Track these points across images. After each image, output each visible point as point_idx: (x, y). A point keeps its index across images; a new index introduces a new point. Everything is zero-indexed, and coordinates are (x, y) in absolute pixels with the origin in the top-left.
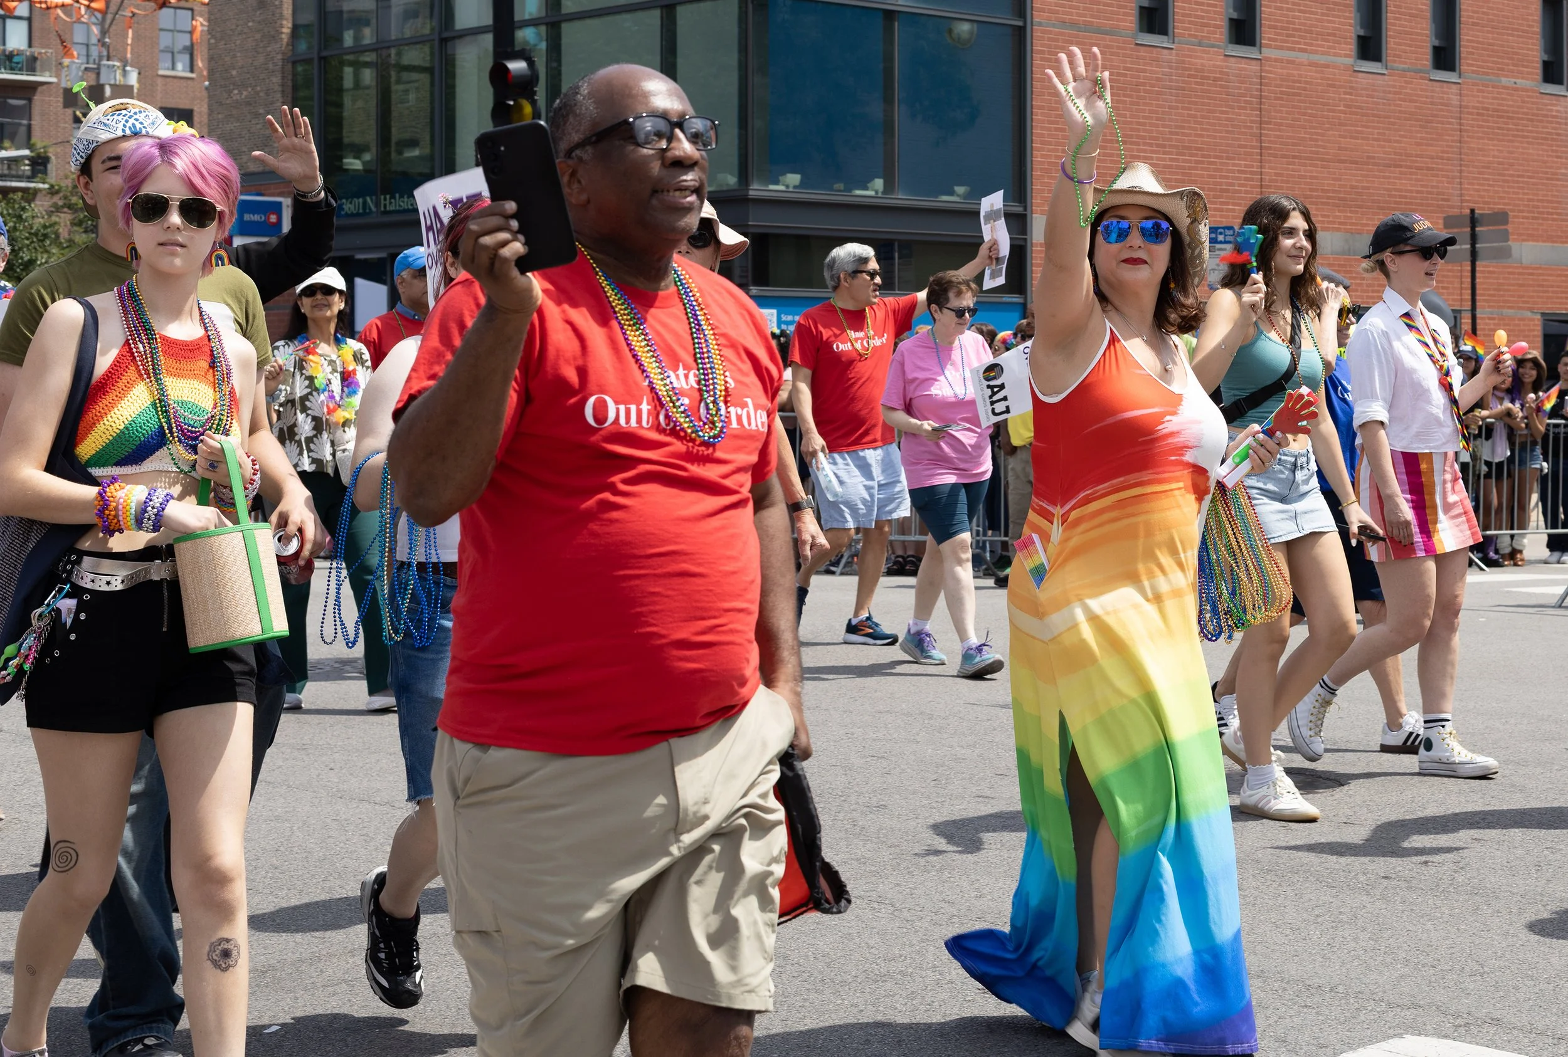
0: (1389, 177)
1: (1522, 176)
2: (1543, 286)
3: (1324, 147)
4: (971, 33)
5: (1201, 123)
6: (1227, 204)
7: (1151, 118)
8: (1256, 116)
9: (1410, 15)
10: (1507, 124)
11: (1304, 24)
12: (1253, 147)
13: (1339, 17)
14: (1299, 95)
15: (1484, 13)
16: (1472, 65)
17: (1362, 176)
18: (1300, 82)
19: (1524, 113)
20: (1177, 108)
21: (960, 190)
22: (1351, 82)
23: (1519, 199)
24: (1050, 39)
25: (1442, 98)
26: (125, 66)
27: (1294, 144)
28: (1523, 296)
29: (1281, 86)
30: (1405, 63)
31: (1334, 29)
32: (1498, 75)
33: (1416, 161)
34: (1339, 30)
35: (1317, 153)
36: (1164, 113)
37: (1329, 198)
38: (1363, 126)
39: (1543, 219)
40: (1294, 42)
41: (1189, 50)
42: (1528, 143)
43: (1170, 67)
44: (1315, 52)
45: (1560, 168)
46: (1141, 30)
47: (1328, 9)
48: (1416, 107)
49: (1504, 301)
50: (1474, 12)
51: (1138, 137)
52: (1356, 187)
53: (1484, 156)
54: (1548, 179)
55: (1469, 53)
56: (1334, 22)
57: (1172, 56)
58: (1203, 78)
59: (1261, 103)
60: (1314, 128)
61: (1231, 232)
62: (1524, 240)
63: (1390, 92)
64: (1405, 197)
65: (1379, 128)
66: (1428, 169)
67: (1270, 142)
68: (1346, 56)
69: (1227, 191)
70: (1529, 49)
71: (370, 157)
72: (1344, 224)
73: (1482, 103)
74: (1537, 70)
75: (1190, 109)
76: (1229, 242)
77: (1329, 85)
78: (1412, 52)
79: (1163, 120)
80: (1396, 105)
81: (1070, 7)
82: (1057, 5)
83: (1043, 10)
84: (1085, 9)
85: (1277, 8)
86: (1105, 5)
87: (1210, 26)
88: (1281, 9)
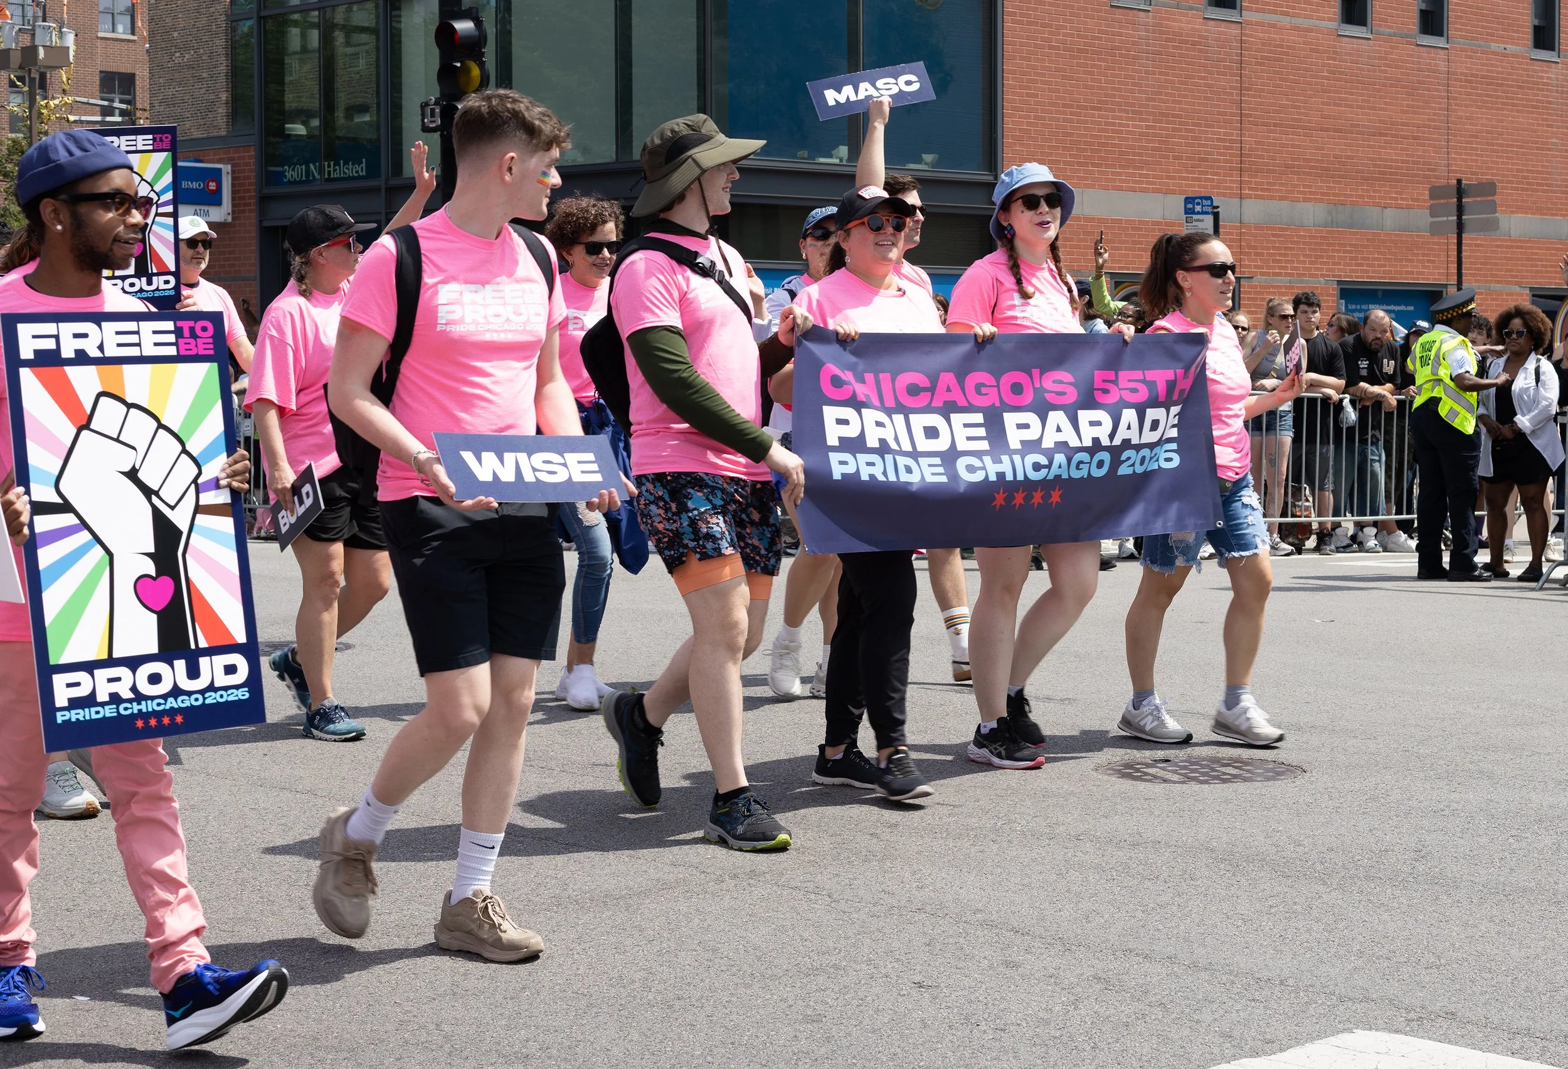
0: (1374, 146)
1: (1512, 146)
2: (1532, 259)
3: (1306, 115)
5: (1179, 89)
6: (1207, 173)
7: (1127, 84)
8: (1237, 81)
10: (1496, 91)
12: (1232, 115)
14: (1282, 60)
16: (1461, 30)
17: (1346, 145)
18: (1282, 46)
19: (1513, 80)
20: (1154, 73)
21: (928, 158)
22: (1335, 47)
23: (1508, 170)
25: (1430, 64)
26: (61, 28)
27: (1275, 112)
28: (1512, 270)
29: (1262, 51)
30: (1392, 27)
32: (1487, 41)
33: (1402, 130)
35: (1300, 120)
36: (1140, 78)
37: (1311, 167)
38: (1346, 93)
39: (1533, 190)
40: (1276, 5)
41: (1165, 12)
42: (1518, 111)
43: (1146, 30)
44: (1294, 15)
45: (1551, 137)
48: (1403, 74)
49: (1492, 275)
51: (1113, 103)
52: (1341, 157)
53: (1471, 124)
54: (1538, 149)
55: (1457, 17)
57: (1149, 19)
58: (1180, 41)
59: (1241, 68)
60: (1297, 94)
61: (1209, 202)
62: (1512, 212)
63: (1375, 58)
64: (1391, 167)
65: (1363, 95)
66: (1414, 138)
67: (1250, 109)
68: (1330, 19)
69: (1206, 160)
70: (1519, 14)
71: (315, 123)
72: (1327, 194)
73: (1470, 69)
74: (1528, 35)
75: (1167, 74)
76: (1207, 213)
77: (1311, 50)
78: (1398, 16)
79: (1140, 85)
80: (1381, 71)
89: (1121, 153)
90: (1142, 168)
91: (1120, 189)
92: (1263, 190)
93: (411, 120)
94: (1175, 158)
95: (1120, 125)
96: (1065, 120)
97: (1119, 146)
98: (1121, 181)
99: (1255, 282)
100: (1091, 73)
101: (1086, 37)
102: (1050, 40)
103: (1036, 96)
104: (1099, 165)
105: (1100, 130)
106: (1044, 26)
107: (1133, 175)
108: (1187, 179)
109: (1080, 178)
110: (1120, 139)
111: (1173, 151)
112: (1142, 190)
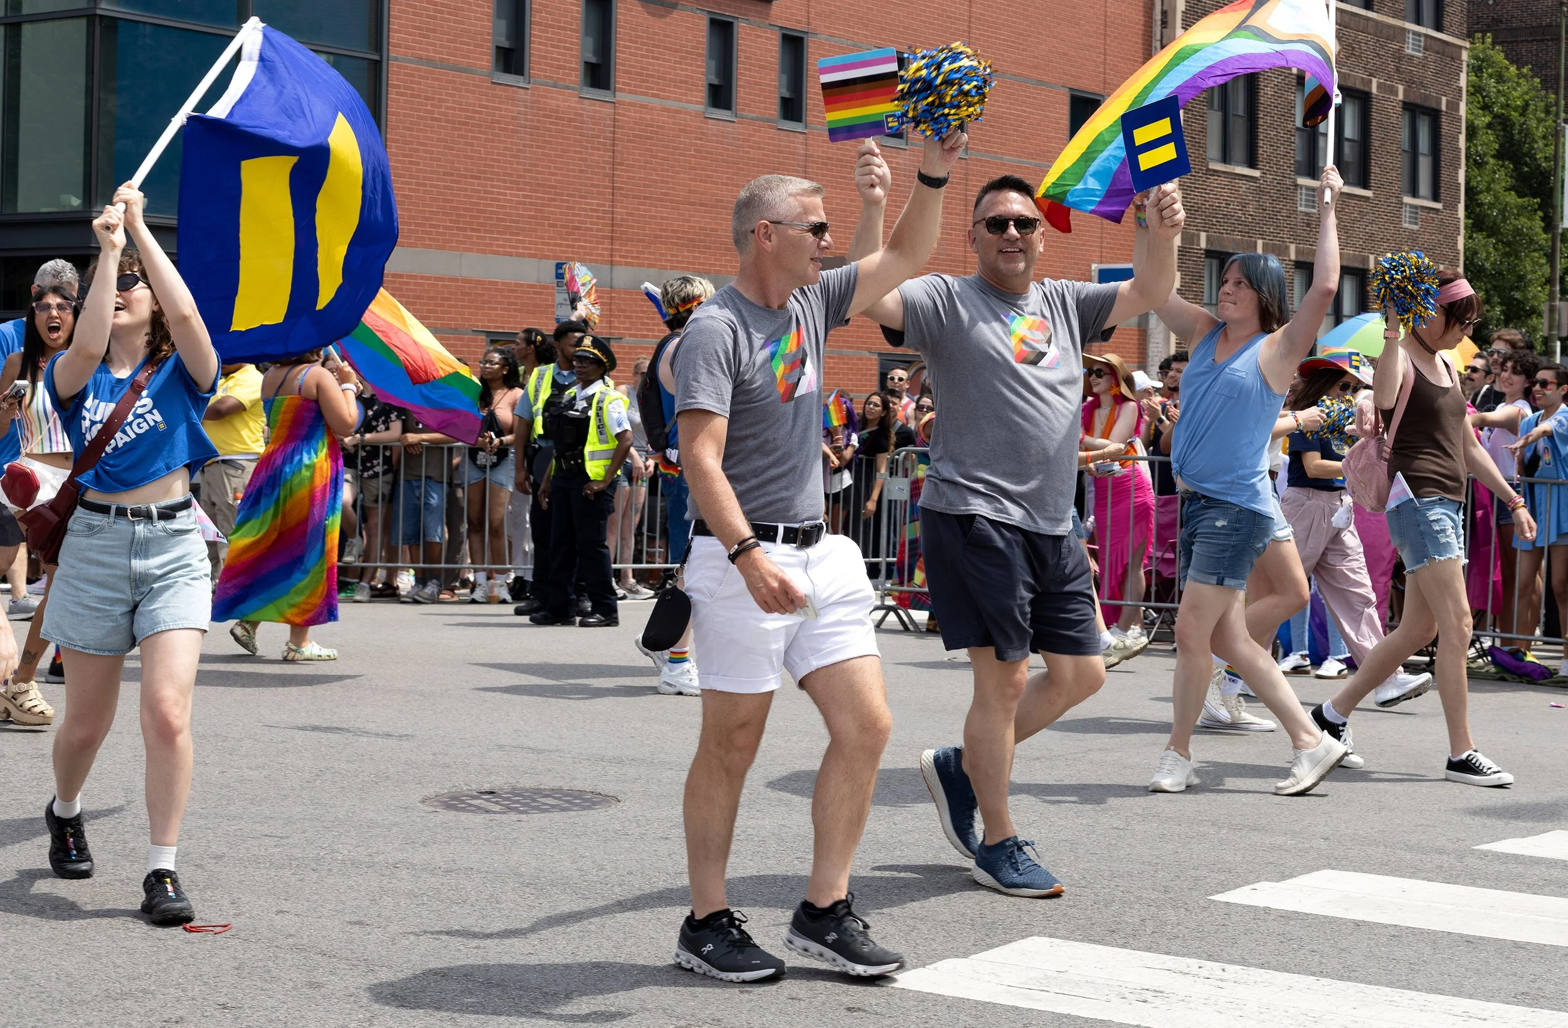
3: (674, 189)
5: (555, 162)
6: (579, 240)
7: (505, 155)
8: (609, 156)
9: (761, 67)
11: (658, 71)
12: (606, 187)
13: (691, 65)
14: (651, 138)
16: (818, 117)
17: (711, 218)
18: (652, 126)
20: (532, 146)
22: (702, 128)
24: (405, 74)
25: (789, 147)
27: (645, 186)
28: (862, 337)
29: (634, 129)
30: (754, 112)
31: (687, 76)
34: (691, 77)
35: (668, 194)
36: (518, 150)
37: (678, 238)
38: (712, 171)
40: (647, 88)
41: (544, 90)
43: (526, 107)
44: (668, 98)
46: (497, 70)
47: (681, 57)
48: (764, 155)
49: (844, 341)
55: (815, 105)
56: (686, 70)
57: (528, 96)
58: (557, 118)
59: (614, 145)
60: (667, 171)
63: (739, 139)
65: (727, 173)
67: (622, 183)
68: (698, 103)
69: (579, 228)
72: (693, 263)
73: (826, 152)
75: (544, 148)
77: (680, 130)
78: (760, 102)
79: (517, 157)
80: (744, 152)
81: (428, 44)
82: (414, 41)
83: (399, 46)
84: (442, 46)
85: (631, 54)
86: (462, 43)
87: (564, 68)
88: (635, 55)
89: (499, 220)
90: (517, 234)
91: (497, 253)
92: (632, 258)
94: (550, 225)
95: (499, 194)
96: (445, 187)
97: (497, 213)
98: (498, 246)
99: (623, 343)
100: (472, 145)
101: (467, 111)
102: (433, 112)
103: (418, 164)
104: (478, 231)
105: (479, 198)
106: (427, 98)
107: (511, 240)
108: (561, 245)
109: (458, 242)
110: (498, 206)
111: (548, 219)
112: (518, 255)
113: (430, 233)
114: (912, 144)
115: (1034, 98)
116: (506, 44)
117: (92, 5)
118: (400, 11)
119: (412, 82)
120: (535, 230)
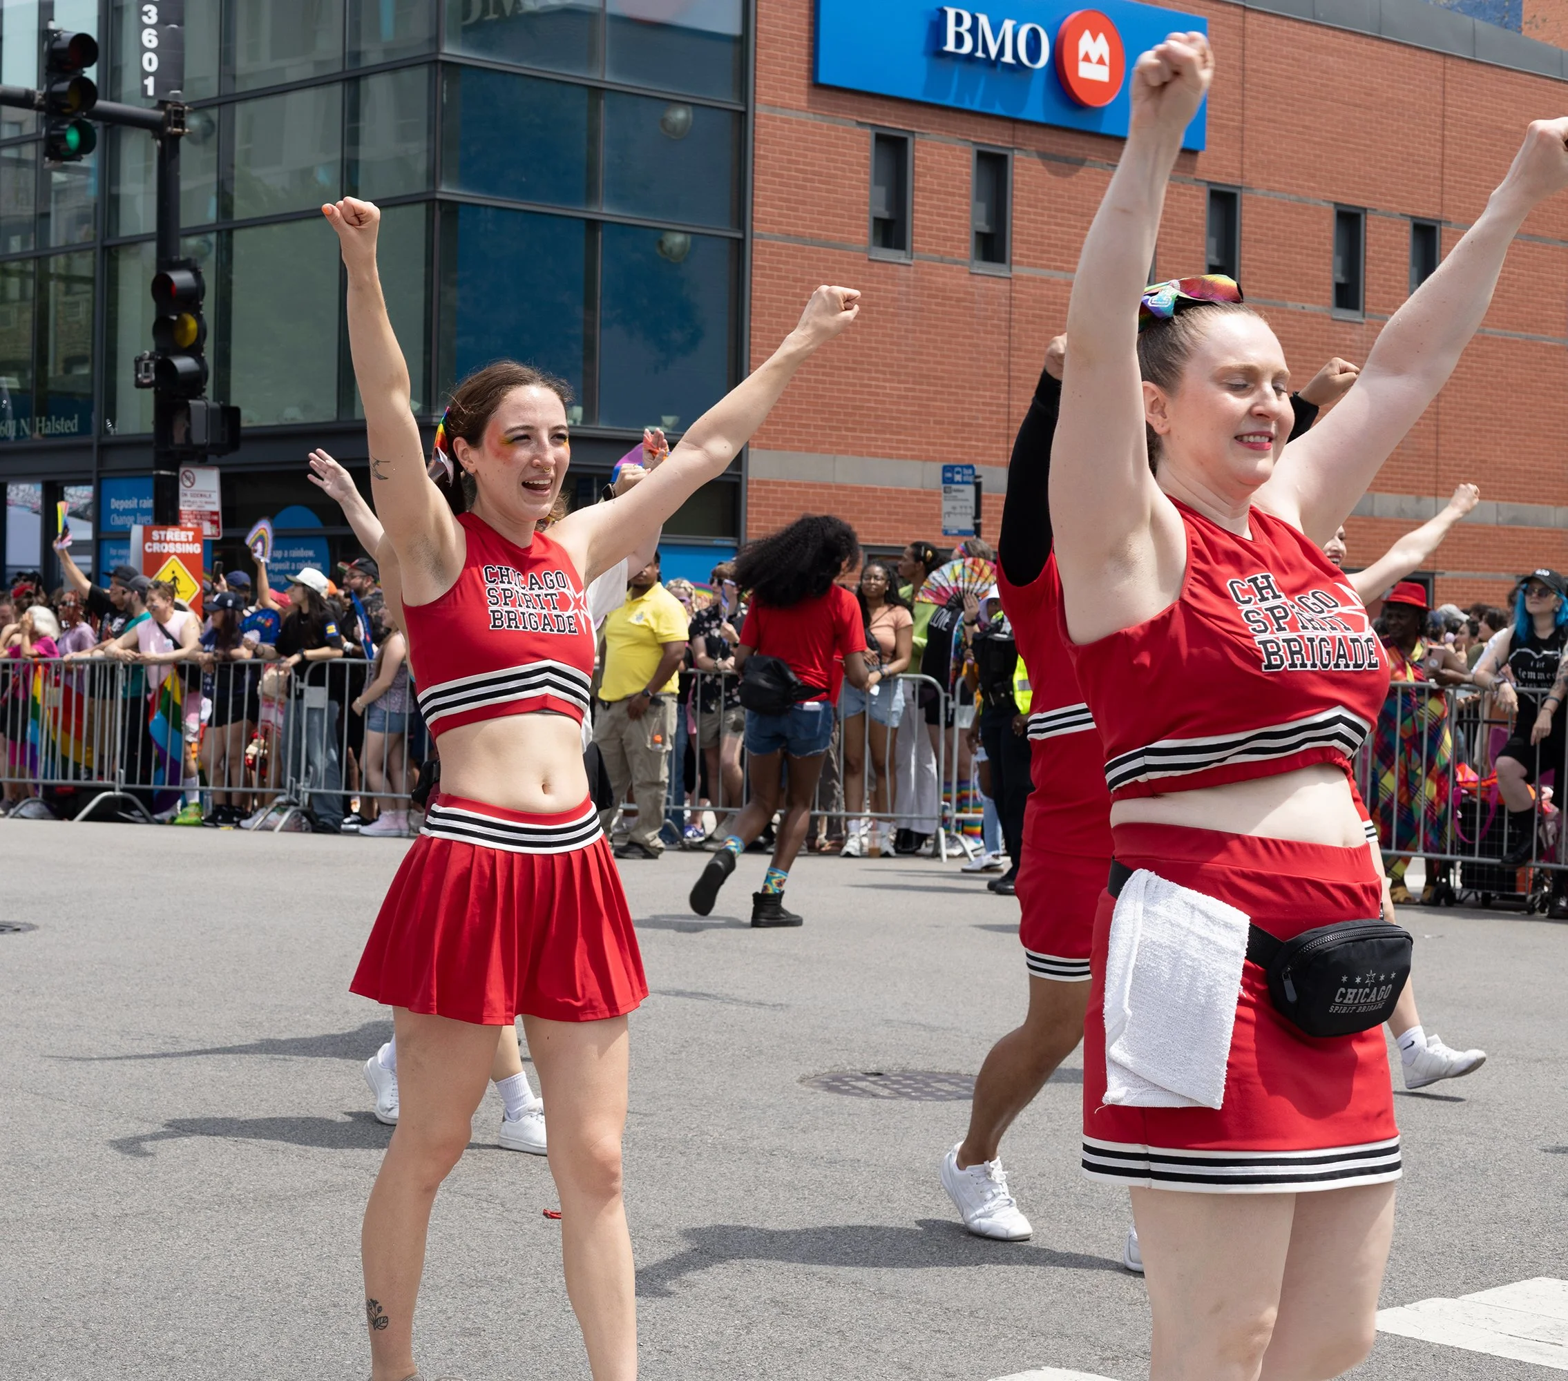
4: (683, 245)
5: (941, 349)
6: (970, 439)
7: (884, 342)
8: (1005, 341)
9: (1185, 230)
11: (1062, 240)
12: (1001, 376)
14: (1054, 318)
15: (1268, 229)
16: (1254, 288)
18: (1055, 304)
19: (1312, 342)
20: (915, 331)
21: (668, 420)
24: (771, 254)
29: (1034, 308)
32: (1283, 299)
36: (899, 337)
40: (1049, 260)
41: (929, 267)
43: (908, 286)
46: (875, 244)
50: (1256, 227)
51: (869, 363)
55: (1250, 273)
57: (910, 274)
58: (944, 298)
59: (1010, 327)
61: (970, 471)
67: (1019, 371)
69: (970, 425)
71: (30, 375)
74: (1330, 294)
75: (929, 333)
76: (967, 483)
79: (898, 344)
81: (796, 218)
82: (780, 215)
83: (764, 221)
84: (812, 220)
85: (1030, 221)
86: (835, 215)
87: (952, 239)
88: (1035, 221)
89: (877, 417)
90: (899, 433)
91: (875, 455)
93: (126, 376)
94: (936, 422)
95: (877, 387)
96: (816, 381)
97: (876, 409)
98: (876, 447)
104: (854, 430)
105: (855, 392)
107: (890, 440)
108: (949, 445)
109: (831, 443)
110: (876, 402)
111: (934, 415)
112: (900, 457)
113: (799, 433)
114: (1370, 317)
115: (1525, 256)
116: (885, 214)
117: (431, 189)
118: (765, 182)
119: (779, 262)
120: (919, 428)
